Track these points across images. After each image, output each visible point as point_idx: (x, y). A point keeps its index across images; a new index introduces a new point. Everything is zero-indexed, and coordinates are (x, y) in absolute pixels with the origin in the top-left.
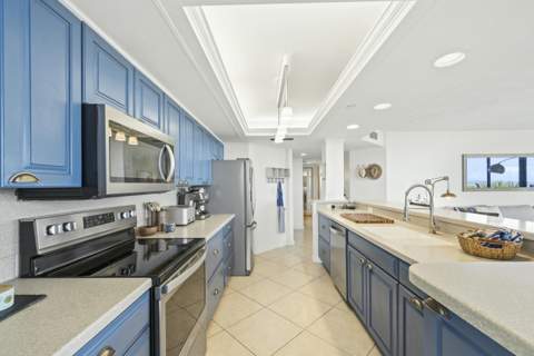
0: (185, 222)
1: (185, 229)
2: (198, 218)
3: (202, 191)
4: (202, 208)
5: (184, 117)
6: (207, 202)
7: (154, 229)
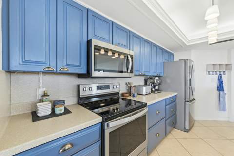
0: (144, 93)
1: (144, 97)
2: (152, 92)
3: (157, 78)
4: (157, 87)
5: (143, 41)
6: (160, 84)
7: (127, 94)
